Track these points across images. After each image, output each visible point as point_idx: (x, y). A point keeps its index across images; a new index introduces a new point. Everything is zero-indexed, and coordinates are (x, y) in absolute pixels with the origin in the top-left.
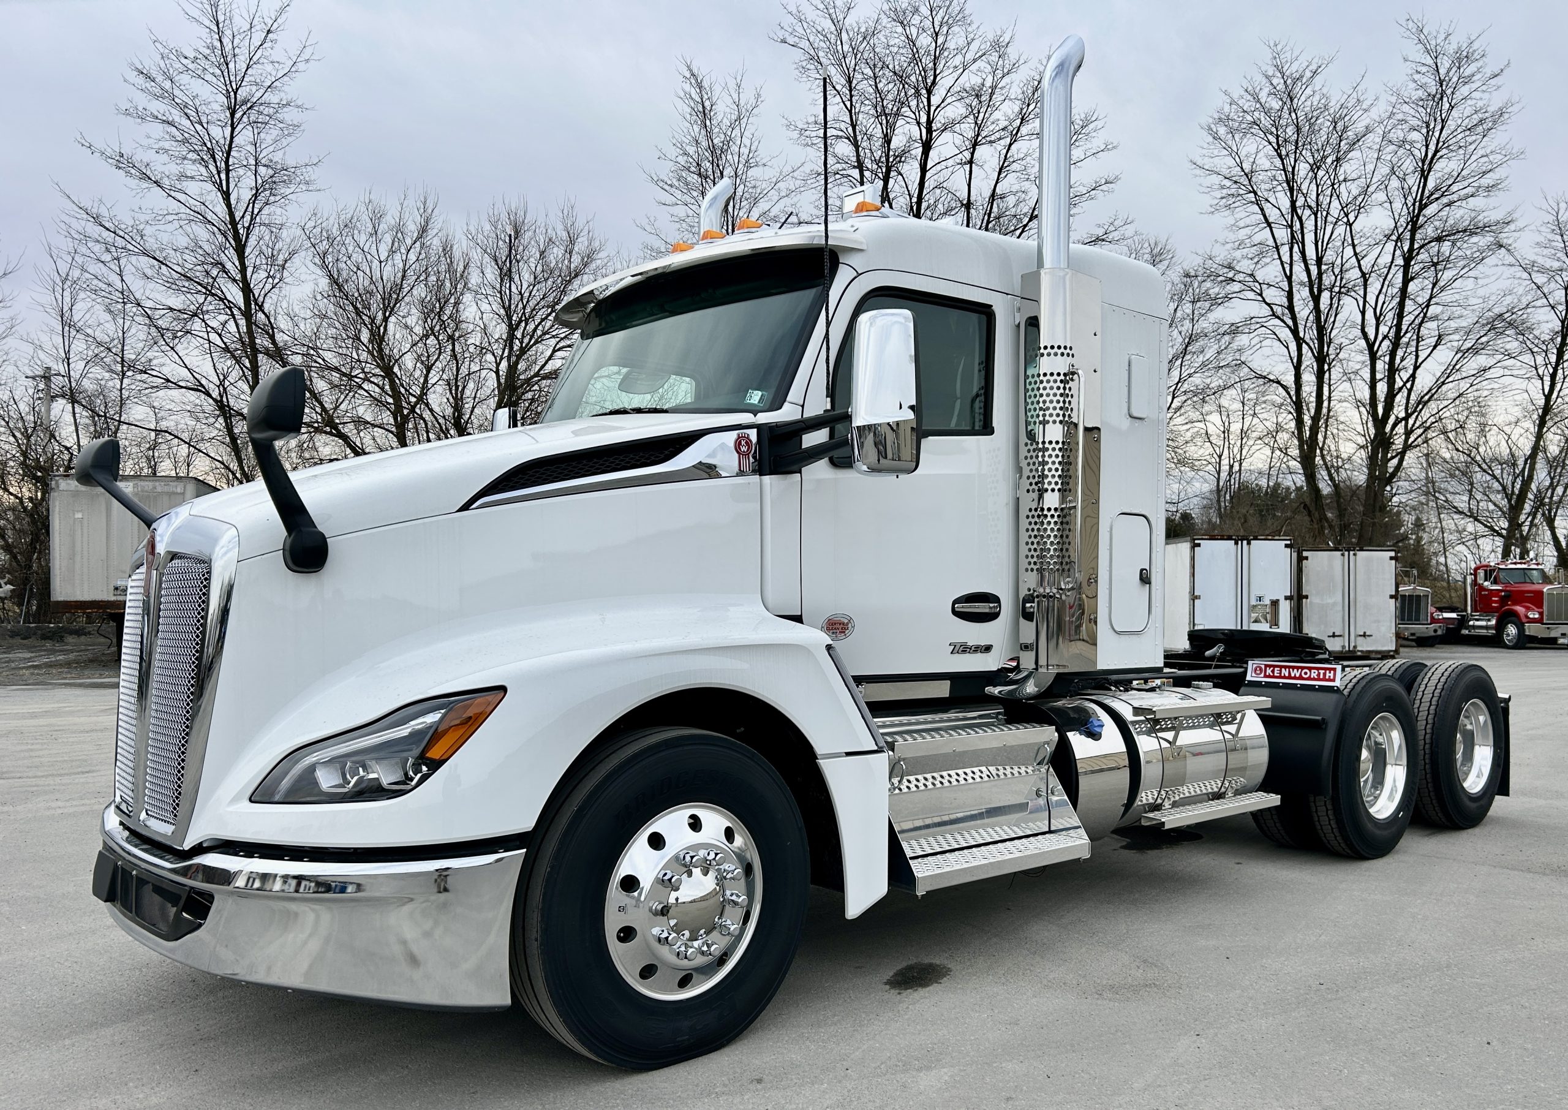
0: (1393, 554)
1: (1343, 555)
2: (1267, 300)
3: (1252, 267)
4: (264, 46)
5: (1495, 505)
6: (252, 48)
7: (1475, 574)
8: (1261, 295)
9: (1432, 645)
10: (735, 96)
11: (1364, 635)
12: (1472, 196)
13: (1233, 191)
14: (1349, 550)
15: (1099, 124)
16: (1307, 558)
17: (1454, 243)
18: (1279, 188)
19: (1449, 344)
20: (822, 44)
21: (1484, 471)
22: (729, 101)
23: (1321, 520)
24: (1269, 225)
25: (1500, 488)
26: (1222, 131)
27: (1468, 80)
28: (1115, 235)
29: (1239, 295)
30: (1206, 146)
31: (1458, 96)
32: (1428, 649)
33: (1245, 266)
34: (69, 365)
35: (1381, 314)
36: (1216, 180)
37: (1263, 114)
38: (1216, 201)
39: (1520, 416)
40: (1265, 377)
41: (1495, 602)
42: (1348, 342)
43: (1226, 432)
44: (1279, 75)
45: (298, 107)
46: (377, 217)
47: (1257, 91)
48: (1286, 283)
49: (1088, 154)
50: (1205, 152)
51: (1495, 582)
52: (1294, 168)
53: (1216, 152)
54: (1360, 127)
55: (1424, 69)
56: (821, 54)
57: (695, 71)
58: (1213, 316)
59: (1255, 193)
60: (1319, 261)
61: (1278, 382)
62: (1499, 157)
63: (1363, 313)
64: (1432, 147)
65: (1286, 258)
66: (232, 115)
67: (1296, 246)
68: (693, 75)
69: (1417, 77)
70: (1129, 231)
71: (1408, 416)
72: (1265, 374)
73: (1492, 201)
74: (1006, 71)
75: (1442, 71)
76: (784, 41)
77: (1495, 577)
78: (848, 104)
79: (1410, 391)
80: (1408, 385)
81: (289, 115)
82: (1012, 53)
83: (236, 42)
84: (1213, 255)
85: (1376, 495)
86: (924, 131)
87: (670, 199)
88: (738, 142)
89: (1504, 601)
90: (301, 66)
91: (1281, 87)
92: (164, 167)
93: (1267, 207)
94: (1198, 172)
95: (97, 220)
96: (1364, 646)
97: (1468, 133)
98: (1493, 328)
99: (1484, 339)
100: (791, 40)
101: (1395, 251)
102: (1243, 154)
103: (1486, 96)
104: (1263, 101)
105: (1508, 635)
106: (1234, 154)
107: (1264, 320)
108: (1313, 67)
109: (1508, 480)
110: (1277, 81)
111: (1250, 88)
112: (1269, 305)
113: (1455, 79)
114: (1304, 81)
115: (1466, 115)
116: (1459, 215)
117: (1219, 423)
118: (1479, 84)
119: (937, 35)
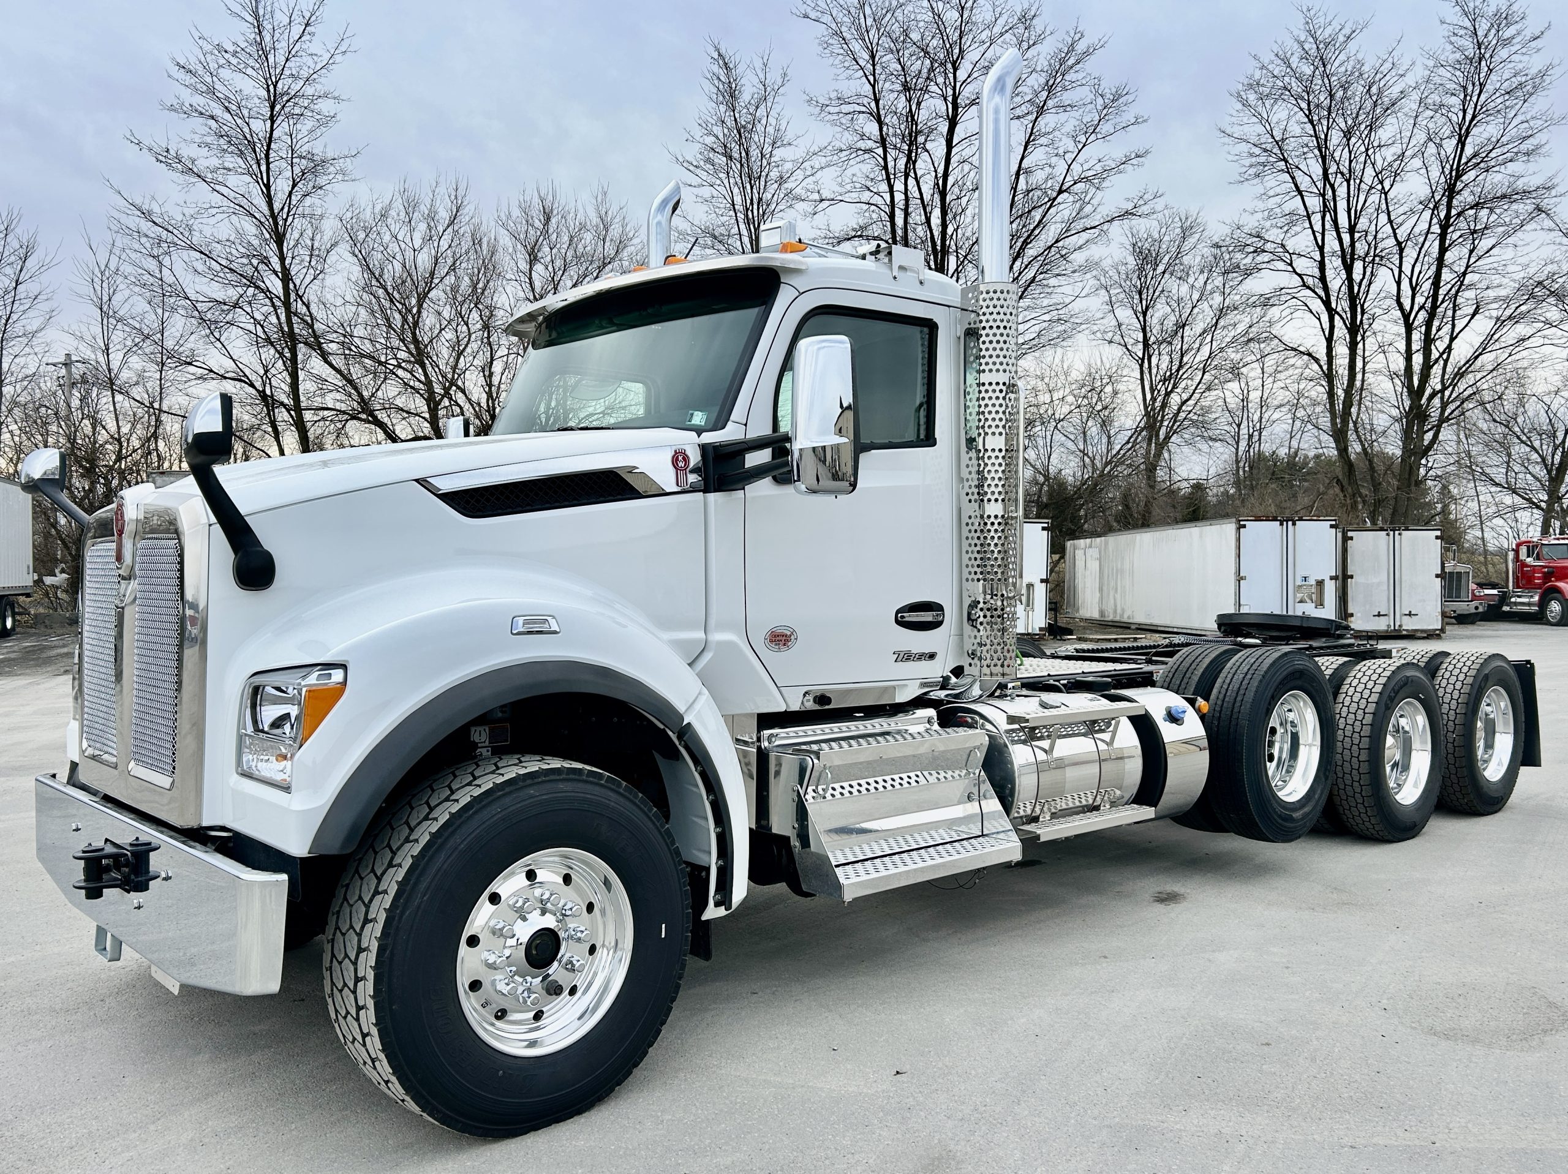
0: (1438, 533)
1: (1388, 535)
2: (1298, 271)
3: (1282, 236)
4: (303, 39)
5: (1533, 476)
6: (291, 41)
7: (1517, 552)
8: (1291, 265)
9: (1473, 623)
10: (762, 76)
11: (1410, 614)
12: (1511, 161)
13: (1262, 159)
14: (1394, 530)
15: (1130, 98)
16: (1351, 538)
17: (1491, 210)
18: (1310, 155)
19: (1487, 313)
20: (846, 19)
21: (1523, 442)
22: (756, 81)
23: (1354, 495)
24: (1300, 193)
25: (1539, 460)
26: (1252, 97)
27: (1508, 42)
28: (1145, 209)
29: (1269, 266)
30: (1235, 113)
31: (1496, 58)
32: (1470, 627)
33: (1274, 235)
34: (108, 355)
35: (1417, 284)
36: (1244, 147)
37: (1293, 79)
38: (1245, 169)
39: (1560, 384)
40: (1295, 350)
41: (1539, 578)
42: (1381, 312)
43: (1245, 400)
44: (1311, 40)
45: (335, 98)
46: (411, 206)
47: (1288, 55)
48: (1318, 253)
49: (1118, 128)
50: (1234, 119)
51: (1538, 558)
52: (1326, 136)
53: (1245, 120)
54: (1395, 91)
55: (1462, 32)
56: (844, 29)
57: (723, 51)
58: (1243, 288)
59: (1286, 161)
60: (1352, 230)
61: (1310, 355)
62: (1540, 122)
63: (1399, 283)
64: (1470, 111)
65: (1318, 227)
66: (272, 107)
67: (1328, 214)
68: (720, 55)
69: (1453, 39)
70: (1159, 204)
71: (1444, 388)
72: (1295, 346)
73: (1532, 166)
74: (1031, 42)
75: (1480, 33)
76: (806, 16)
77: (1538, 554)
78: (871, 78)
79: (1446, 362)
80: (1445, 356)
81: (325, 106)
82: (1038, 24)
83: (277, 35)
84: (1241, 223)
85: (1411, 467)
86: (950, 106)
87: (695, 181)
88: (764, 121)
89: (1547, 577)
90: (338, 58)
91: (1313, 52)
92: (206, 161)
93: (1298, 174)
94: (1227, 140)
95: (147, 215)
96: (1409, 625)
97: (1507, 97)
98: (1532, 296)
99: (1523, 308)
100: (813, 15)
101: (1431, 219)
102: (1274, 120)
103: (1525, 58)
104: (1294, 66)
105: (1552, 612)
106: (1265, 121)
107: (1295, 290)
108: (1347, 31)
109: (1547, 450)
110: (1310, 46)
111: (1281, 53)
112: (1300, 275)
113: (1494, 42)
114: (1337, 45)
115: (1504, 77)
116: (1496, 180)
117: (1238, 391)
118: (1519, 47)
119: (963, 8)
